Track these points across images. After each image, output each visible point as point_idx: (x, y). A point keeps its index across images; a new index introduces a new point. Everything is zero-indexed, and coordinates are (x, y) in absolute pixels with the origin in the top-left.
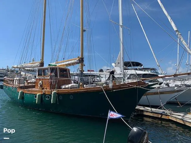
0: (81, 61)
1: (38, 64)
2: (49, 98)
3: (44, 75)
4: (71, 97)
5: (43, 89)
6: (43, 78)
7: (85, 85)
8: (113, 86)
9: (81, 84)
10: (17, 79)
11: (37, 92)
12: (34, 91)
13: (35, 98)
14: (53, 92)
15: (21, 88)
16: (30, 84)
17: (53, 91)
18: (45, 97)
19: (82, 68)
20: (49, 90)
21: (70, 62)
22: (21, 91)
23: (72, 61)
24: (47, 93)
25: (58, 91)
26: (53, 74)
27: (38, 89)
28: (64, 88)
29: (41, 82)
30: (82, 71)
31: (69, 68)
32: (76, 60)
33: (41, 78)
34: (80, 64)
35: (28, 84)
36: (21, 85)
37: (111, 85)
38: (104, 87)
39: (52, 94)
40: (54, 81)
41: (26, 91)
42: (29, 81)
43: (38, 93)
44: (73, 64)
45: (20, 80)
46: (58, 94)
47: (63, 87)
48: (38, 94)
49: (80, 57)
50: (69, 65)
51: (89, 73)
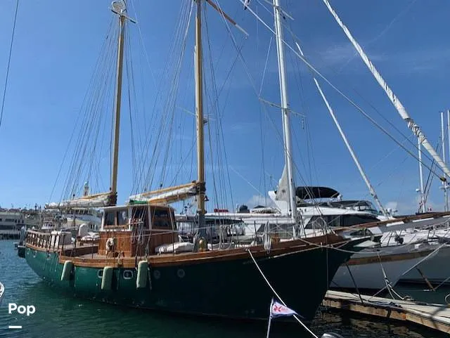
0: (200, 189)
1: (103, 198)
2: (130, 275)
3: (118, 224)
4: (181, 274)
5: (116, 255)
6: (115, 230)
7: (209, 245)
8: (272, 246)
9: (201, 241)
10: (59, 233)
11: (104, 262)
12: (97, 261)
13: (100, 277)
14: (140, 263)
15: (68, 253)
16: (85, 245)
17: (141, 260)
18: (122, 273)
19: (202, 206)
20: (130, 258)
21: (175, 192)
22: (68, 261)
23: (181, 191)
24: (126, 265)
25: (152, 259)
26: (140, 221)
27: (104, 257)
28: (162, 253)
29: (111, 240)
30: (202, 212)
31: (173, 205)
32: (187, 189)
33: (111, 230)
34: (198, 197)
35: (81, 244)
36: (67, 247)
37: (267, 244)
38: (251, 249)
39: (139, 266)
40: (141, 237)
41: (78, 261)
42: (83, 239)
43: (107, 265)
44: (182, 197)
45: (66, 237)
46: (150, 265)
47: (162, 249)
48: (106, 268)
49: (198, 181)
50: (174, 198)
51: (217, 214)
